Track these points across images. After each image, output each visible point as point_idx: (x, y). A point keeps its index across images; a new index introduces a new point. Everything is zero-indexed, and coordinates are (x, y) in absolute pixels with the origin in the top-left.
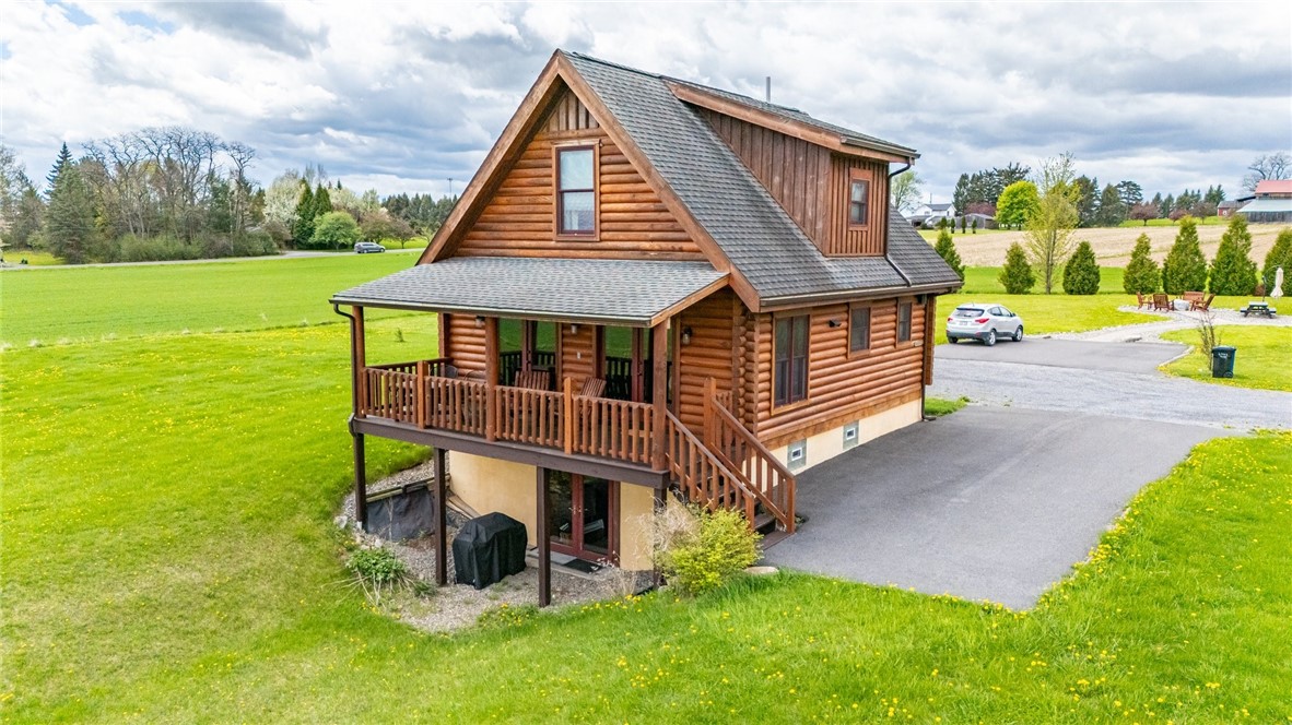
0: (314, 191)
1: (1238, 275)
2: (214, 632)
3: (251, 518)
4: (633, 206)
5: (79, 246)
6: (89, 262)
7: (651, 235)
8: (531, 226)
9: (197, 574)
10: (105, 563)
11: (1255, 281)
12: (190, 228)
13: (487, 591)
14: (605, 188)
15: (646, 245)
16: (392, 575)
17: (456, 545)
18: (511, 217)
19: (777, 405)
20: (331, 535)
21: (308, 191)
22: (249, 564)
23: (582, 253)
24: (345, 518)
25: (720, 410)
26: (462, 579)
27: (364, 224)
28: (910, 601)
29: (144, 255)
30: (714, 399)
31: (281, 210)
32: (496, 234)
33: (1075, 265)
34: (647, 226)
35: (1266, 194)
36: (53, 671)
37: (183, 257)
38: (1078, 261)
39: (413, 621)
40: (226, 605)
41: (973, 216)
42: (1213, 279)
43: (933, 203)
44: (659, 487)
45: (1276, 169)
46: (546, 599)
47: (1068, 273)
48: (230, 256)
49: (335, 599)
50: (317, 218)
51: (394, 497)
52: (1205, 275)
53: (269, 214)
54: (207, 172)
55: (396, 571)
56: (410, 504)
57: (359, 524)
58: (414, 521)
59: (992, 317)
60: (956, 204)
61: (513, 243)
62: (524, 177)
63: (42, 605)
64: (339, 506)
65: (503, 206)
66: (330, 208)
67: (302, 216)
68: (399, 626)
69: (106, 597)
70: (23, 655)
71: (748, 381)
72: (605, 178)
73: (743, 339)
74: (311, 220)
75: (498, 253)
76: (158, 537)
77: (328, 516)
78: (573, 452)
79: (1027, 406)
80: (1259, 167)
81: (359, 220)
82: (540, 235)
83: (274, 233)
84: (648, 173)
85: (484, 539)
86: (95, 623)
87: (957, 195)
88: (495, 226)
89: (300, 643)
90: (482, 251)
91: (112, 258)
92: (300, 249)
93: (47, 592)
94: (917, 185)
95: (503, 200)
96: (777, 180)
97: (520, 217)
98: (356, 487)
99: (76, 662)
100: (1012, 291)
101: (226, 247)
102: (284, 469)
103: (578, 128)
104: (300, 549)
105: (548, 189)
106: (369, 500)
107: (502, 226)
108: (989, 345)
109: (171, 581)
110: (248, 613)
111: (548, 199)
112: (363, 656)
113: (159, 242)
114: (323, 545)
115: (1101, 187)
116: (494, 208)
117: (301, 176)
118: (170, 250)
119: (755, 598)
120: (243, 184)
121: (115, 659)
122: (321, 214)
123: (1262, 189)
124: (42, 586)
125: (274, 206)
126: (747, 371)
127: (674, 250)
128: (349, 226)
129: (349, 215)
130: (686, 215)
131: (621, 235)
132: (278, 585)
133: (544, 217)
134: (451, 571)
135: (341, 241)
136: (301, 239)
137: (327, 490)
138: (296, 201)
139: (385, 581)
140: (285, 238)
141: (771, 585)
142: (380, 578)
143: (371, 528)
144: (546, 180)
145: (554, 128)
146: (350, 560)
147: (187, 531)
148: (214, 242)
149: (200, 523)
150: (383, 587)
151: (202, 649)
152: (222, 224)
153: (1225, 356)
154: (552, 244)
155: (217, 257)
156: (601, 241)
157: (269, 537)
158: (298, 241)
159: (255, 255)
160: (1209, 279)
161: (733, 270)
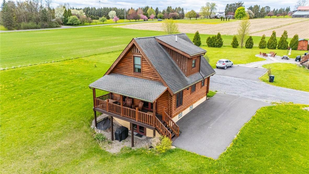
0: (67, 10)
1: (284, 45)
2: (73, 155)
3: (75, 128)
4: (149, 70)
5: (11, 26)
6: (14, 30)
7: (152, 76)
8: (128, 70)
9: (67, 142)
10: (51, 140)
11: (288, 46)
12: (37, 21)
13: (121, 142)
14: (143, 65)
15: (152, 78)
16: (103, 140)
17: (115, 133)
18: (124, 67)
19: (176, 108)
20: (91, 131)
21: (66, 10)
22: (76, 139)
23: (139, 77)
24: (93, 126)
25: (165, 114)
26: (116, 139)
27: (80, 19)
28: (197, 157)
29: (27, 28)
30: (164, 111)
31: (59, 15)
32: (121, 70)
33: (248, 42)
34: (152, 74)
35: (300, 10)
36: (47, 165)
37: (36, 28)
38: (249, 40)
39: (108, 150)
40: (74, 148)
41: (229, 16)
42: (279, 45)
43: (220, 12)
44: (154, 130)
45: (303, 3)
46: (133, 146)
47: (246, 43)
48: (48, 28)
49: (94, 146)
50: (68, 17)
51: (102, 121)
52: (277, 45)
53: (56, 16)
54: (40, 6)
55: (104, 139)
56: (105, 122)
57: (96, 127)
58: (106, 126)
59: (226, 63)
60: (225, 13)
61: (124, 72)
62: (127, 60)
63: (41, 151)
64: (91, 123)
65: (122, 65)
66: (72, 15)
67: (65, 17)
68: (106, 152)
69: (53, 148)
70: (41, 162)
71: (171, 106)
72: (143, 63)
73: (170, 99)
74: (67, 18)
75: (121, 74)
76: (59, 134)
77: (89, 126)
78: (138, 121)
79: (228, 94)
80: (299, 2)
81: (79, 18)
82: (130, 72)
83: (58, 22)
84: (152, 66)
85: (120, 132)
86: (52, 154)
87: (226, 9)
88: (121, 68)
89: (89, 157)
90: (118, 73)
91: (19, 28)
92: (65, 25)
93: (42, 148)
94: (216, 7)
95: (122, 64)
96: (177, 60)
97: (126, 68)
98: (94, 118)
99: (50, 163)
100: (234, 47)
101: (47, 26)
102: (80, 115)
103: (137, 52)
104: (85, 134)
105: (132, 63)
106: (97, 122)
107: (122, 69)
108: (225, 69)
109: (63, 144)
110: (78, 150)
111: (132, 65)
112: (101, 160)
113: (30, 24)
114: (90, 133)
115: (261, 8)
116: (120, 65)
117: (63, 5)
118: (33, 26)
119: (171, 155)
120: (49, 9)
121: (57, 162)
122: (69, 16)
123: (299, 9)
124: (40, 147)
125: (58, 14)
126: (171, 104)
127: (157, 79)
128: (77, 19)
129: (76, 17)
130: (159, 75)
131: (147, 75)
132: (82, 143)
133: (131, 68)
134: (114, 138)
135: (75, 23)
136: (65, 23)
137: (89, 120)
138: (63, 13)
139: (102, 141)
140: (61, 23)
141: (174, 152)
142: (101, 140)
143: (98, 128)
144: (131, 61)
145: (133, 51)
146: (95, 136)
147: (64, 132)
148: (43, 24)
149: (66, 130)
150: (102, 142)
151: (72, 159)
152: (45, 20)
153: (272, 78)
154: (132, 74)
155: (45, 28)
156: (142, 75)
157: (79, 132)
158: (64, 23)
159: (54, 27)
160: (278, 45)
161: (168, 87)
